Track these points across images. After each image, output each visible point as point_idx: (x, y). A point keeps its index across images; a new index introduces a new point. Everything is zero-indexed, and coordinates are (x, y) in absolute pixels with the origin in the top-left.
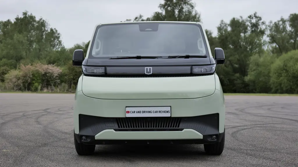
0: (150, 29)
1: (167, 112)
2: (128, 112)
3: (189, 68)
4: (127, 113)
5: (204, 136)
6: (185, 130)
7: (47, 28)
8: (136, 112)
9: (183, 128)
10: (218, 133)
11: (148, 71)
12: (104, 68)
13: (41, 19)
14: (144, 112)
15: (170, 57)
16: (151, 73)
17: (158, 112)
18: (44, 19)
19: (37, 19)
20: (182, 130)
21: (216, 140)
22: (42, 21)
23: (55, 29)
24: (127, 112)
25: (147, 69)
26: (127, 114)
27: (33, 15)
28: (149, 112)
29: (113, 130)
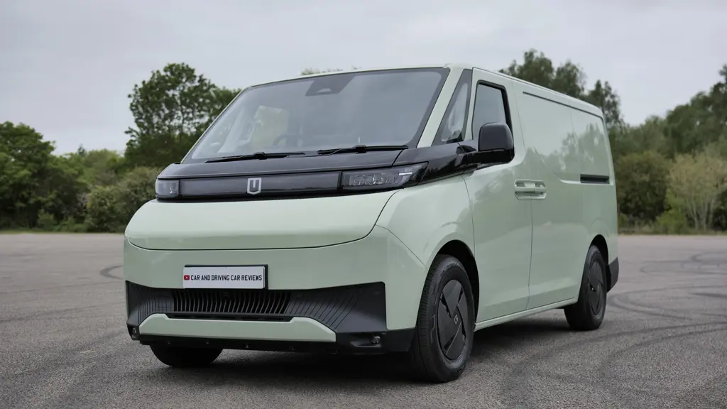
0: (328, 90)
1: (257, 278)
2: (187, 278)
3: (336, 175)
4: (185, 279)
5: (338, 335)
6: (295, 319)
7: (581, 82)
8: (200, 279)
9: (291, 315)
10: (386, 330)
11: (254, 186)
12: (177, 182)
13: (568, 65)
14: (215, 278)
15: (322, 153)
16: (259, 191)
17: (241, 278)
18: (574, 62)
19: (556, 65)
20: (288, 319)
21: (379, 346)
22: (569, 69)
23: (606, 83)
24: (185, 276)
25: (252, 182)
26: (185, 282)
27: (547, 56)
28: (225, 278)
29: (164, 316)
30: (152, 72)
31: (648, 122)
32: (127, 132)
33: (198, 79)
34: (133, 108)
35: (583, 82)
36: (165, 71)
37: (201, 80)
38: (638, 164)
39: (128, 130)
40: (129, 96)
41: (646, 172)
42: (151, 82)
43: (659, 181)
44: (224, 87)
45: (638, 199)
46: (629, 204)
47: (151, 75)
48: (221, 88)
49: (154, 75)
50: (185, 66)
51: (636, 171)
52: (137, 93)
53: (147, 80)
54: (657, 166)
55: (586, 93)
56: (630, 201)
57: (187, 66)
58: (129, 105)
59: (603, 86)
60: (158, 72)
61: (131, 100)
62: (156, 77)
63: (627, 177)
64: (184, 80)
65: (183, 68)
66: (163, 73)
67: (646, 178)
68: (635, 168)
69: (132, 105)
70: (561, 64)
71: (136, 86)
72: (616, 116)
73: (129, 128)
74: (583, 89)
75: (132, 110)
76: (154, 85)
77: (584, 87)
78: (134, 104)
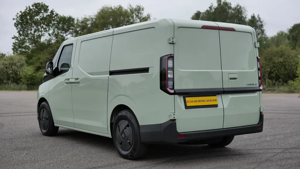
30: (26, 7)
31: (278, 34)
32: (13, 38)
33: (50, 11)
34: (16, 25)
35: (246, 14)
36: (33, 6)
37: (52, 12)
38: (276, 52)
39: (13, 37)
40: (14, 19)
41: (281, 57)
42: (25, 12)
43: (288, 62)
44: (63, 15)
45: (277, 71)
46: (272, 75)
47: (25, 8)
48: (62, 16)
49: (27, 8)
50: (43, 4)
51: (275, 56)
52: (18, 17)
53: (23, 11)
54: (287, 54)
55: (247, 20)
56: (273, 73)
57: (44, 4)
58: (14, 24)
59: (256, 17)
60: (29, 7)
61: (15, 21)
62: (28, 9)
63: (271, 59)
64: (43, 11)
65: (42, 5)
66: (31, 8)
67: (281, 60)
68: (275, 54)
69: (15, 24)
70: (235, 5)
71: (18, 14)
72: (263, 32)
73: (14, 36)
74: (246, 18)
75: (15, 26)
76: (26, 13)
77: (246, 17)
78: (17, 23)
